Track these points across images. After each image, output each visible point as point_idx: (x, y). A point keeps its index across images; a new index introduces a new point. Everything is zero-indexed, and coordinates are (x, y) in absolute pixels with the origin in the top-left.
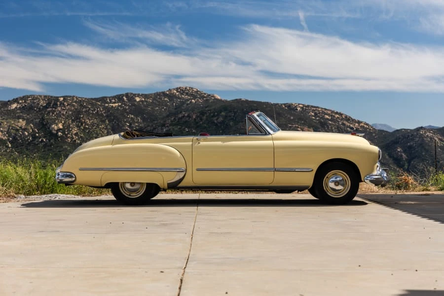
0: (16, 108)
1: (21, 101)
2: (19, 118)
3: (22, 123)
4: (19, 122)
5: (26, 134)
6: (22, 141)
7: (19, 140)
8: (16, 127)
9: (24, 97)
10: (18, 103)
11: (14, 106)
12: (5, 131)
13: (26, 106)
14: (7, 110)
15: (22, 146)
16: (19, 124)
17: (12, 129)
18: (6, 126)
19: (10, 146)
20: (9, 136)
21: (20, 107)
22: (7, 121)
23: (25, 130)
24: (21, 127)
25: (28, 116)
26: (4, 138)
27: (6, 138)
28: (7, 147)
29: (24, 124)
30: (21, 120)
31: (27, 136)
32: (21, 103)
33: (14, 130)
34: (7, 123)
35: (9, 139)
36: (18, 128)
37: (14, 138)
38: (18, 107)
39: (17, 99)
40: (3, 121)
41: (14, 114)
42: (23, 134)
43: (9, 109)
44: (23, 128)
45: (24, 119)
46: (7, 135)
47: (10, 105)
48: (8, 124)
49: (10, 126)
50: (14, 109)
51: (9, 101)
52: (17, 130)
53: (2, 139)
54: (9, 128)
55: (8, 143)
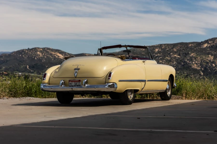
0: (207, 47)
1: (210, 42)
2: (208, 54)
3: (211, 58)
4: (208, 57)
5: (214, 65)
6: (211, 70)
7: (208, 70)
8: (207, 60)
9: (212, 39)
10: (208, 43)
11: (205, 45)
12: (199, 64)
13: (213, 45)
14: (201, 49)
15: (211, 74)
16: (209, 59)
17: (204, 62)
18: (199, 60)
19: (202, 74)
20: (202, 67)
21: (209, 46)
22: (201, 56)
23: (213, 62)
24: (210, 61)
25: (215, 53)
26: (198, 69)
27: (199, 68)
28: (200, 75)
29: (212, 59)
30: (210, 56)
31: (214, 67)
32: (210, 43)
33: (205, 62)
34: (201, 57)
35: (201, 69)
36: (208, 61)
37: (205, 68)
38: (208, 46)
39: (207, 40)
40: (197, 56)
41: (205, 51)
42: (212, 65)
43: (202, 48)
44: (211, 61)
45: (212, 55)
46: (200, 66)
47: (203, 45)
48: (201, 59)
49: (202, 60)
50: (206, 47)
51: (202, 42)
52: (207, 63)
53: (197, 69)
54: (202, 62)
55: (201, 72)
